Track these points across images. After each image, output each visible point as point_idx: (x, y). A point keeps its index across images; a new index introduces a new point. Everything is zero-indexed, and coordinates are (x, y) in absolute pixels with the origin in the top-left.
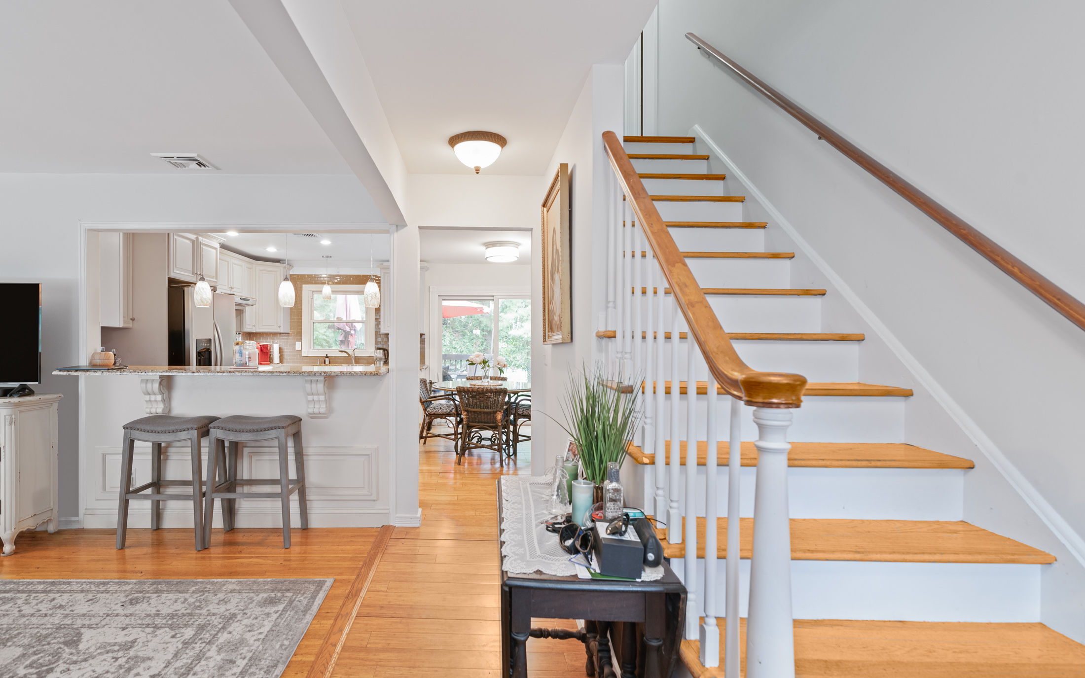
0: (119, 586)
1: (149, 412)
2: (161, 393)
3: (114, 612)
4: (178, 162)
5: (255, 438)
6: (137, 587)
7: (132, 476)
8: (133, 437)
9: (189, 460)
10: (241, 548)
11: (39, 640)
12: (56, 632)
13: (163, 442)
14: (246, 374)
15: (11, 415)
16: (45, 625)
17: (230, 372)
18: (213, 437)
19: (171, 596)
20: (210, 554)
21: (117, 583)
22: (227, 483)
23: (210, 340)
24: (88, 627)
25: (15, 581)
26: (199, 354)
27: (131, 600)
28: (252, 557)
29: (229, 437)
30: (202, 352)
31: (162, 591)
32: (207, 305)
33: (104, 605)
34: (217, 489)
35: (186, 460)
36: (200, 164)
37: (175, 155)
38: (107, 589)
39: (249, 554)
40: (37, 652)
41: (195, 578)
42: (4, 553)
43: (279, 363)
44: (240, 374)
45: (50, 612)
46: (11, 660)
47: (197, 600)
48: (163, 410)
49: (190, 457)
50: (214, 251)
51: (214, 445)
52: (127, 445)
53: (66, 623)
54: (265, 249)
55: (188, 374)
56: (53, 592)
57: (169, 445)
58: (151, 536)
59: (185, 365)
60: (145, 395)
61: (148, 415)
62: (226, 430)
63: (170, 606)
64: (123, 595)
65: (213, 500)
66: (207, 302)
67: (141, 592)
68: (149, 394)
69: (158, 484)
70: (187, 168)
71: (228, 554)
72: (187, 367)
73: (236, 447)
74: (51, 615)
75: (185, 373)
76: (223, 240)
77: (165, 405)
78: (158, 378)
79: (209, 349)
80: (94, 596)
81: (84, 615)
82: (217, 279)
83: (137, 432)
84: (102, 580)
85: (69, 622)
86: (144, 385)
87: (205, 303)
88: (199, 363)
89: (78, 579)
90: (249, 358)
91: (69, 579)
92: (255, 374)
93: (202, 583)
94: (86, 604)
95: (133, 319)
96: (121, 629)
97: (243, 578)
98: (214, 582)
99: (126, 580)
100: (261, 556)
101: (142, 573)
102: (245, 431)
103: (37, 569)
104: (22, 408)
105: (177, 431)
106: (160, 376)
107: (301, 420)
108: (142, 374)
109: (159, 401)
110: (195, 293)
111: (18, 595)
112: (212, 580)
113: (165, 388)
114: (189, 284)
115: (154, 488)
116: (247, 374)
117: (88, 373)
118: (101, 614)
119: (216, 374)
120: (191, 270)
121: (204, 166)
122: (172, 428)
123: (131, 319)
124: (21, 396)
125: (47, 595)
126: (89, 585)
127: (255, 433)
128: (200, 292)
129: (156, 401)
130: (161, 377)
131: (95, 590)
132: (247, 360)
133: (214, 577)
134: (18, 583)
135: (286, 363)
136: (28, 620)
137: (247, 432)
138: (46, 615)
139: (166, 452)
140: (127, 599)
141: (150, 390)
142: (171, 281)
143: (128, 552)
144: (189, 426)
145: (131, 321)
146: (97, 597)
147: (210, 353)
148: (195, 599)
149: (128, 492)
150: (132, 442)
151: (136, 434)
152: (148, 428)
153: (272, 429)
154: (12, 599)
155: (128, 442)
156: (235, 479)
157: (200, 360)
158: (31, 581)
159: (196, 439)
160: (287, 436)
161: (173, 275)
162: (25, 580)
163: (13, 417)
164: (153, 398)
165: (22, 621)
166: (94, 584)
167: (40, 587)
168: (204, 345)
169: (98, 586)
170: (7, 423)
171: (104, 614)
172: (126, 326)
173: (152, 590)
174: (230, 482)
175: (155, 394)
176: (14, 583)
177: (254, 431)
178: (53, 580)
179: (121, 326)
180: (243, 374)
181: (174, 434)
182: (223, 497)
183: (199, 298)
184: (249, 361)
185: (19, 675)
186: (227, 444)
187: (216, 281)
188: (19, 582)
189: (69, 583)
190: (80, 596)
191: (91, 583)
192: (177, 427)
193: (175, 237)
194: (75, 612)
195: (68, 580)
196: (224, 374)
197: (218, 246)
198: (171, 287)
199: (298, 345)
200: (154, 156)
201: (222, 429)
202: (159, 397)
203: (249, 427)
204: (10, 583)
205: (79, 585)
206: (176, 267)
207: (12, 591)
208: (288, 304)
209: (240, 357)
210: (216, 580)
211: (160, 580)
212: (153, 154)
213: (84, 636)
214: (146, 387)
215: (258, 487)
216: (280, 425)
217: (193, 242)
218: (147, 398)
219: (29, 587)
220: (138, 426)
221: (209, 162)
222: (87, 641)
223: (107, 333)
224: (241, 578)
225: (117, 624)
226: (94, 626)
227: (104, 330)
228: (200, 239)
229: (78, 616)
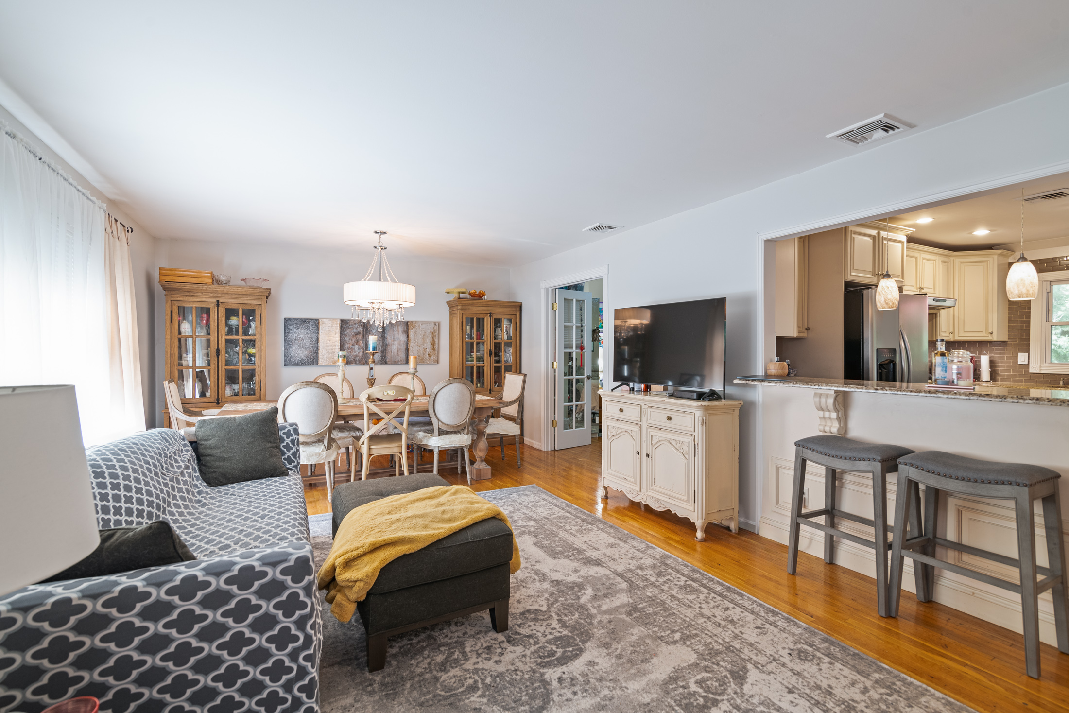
0: (788, 624)
1: (822, 430)
2: (836, 410)
3: (781, 658)
4: (857, 137)
5: (971, 490)
6: (807, 635)
7: (804, 496)
8: (805, 456)
9: (870, 494)
10: (946, 639)
11: (711, 653)
12: (726, 653)
13: (838, 468)
14: (956, 397)
15: (703, 417)
16: (718, 637)
17: (929, 392)
18: (903, 476)
19: (846, 671)
20: (897, 627)
21: (786, 619)
22: (923, 538)
23: (895, 350)
24: (754, 665)
25: (701, 571)
26: (880, 366)
27: (800, 651)
28: (967, 665)
29: (925, 481)
30: (884, 364)
31: (835, 657)
32: (892, 308)
33: (771, 642)
34: (908, 544)
35: (866, 494)
36: (887, 128)
37: (854, 126)
38: (775, 621)
39: (960, 656)
40: (707, 669)
41: (878, 659)
42: (697, 538)
43: (989, 380)
44: (946, 396)
45: (723, 623)
46: (687, 664)
47: (882, 698)
48: (838, 430)
49: (871, 492)
50: (900, 245)
51: (904, 487)
52: (799, 464)
53: (735, 646)
54: (971, 233)
55: (870, 391)
56: (728, 599)
57: (843, 472)
58: (823, 570)
59: (863, 379)
60: (819, 410)
61: (821, 434)
62: (922, 470)
63: (845, 687)
64: (791, 639)
65: (902, 558)
66: (893, 303)
67: (811, 646)
68: (822, 410)
69: (832, 512)
70: (869, 140)
71: (925, 640)
72: (865, 382)
73: (937, 497)
74: (724, 628)
75: (866, 389)
76: (911, 231)
77: (840, 424)
78: (833, 392)
79: (893, 361)
80: (762, 625)
81: (751, 645)
82: (903, 277)
83: (810, 451)
84: (771, 607)
85: (738, 646)
86: (817, 399)
87: (891, 304)
88: (880, 378)
89: (750, 594)
90: (958, 374)
91: (742, 590)
92: (972, 398)
93: (889, 673)
94: (754, 631)
95: (808, 329)
96: (787, 690)
97: (954, 698)
98: (906, 679)
99: (797, 621)
100: (982, 669)
101: (812, 617)
102: (954, 477)
103: (718, 566)
104: (711, 412)
105: (855, 460)
106: (835, 390)
107: (1059, 476)
108: (815, 387)
109: (834, 419)
110: (877, 294)
111: (702, 588)
112: (903, 675)
113: (840, 405)
114: (868, 286)
115: (827, 515)
116: (958, 396)
117: (763, 383)
118: (768, 654)
119: (909, 393)
120: (871, 270)
121: (892, 129)
122: (849, 454)
123: (806, 329)
124: (710, 400)
125: (722, 601)
126: (759, 607)
127: (971, 483)
128: (883, 291)
129: (830, 418)
130: (836, 392)
131: (764, 617)
132: (955, 377)
133: (905, 671)
134: (702, 575)
135: (1001, 381)
136: (705, 622)
137: (957, 479)
138: (719, 625)
139: (841, 479)
140: (795, 648)
141: (823, 406)
142: (848, 285)
143: (799, 581)
144: (871, 456)
145: (805, 331)
146: (765, 626)
147: (894, 365)
148: (879, 696)
149: (800, 516)
150: (804, 461)
151: (808, 453)
152: (820, 449)
153: (1003, 483)
154: (696, 590)
155: (800, 461)
156: (935, 536)
157: (881, 374)
158: (713, 577)
159: (880, 474)
160: (1032, 499)
161: (850, 278)
162: (708, 574)
163: (704, 418)
164: (827, 414)
165: (701, 620)
166: (764, 608)
167: (719, 588)
168: (887, 356)
169: (767, 613)
170: (700, 424)
171: (771, 655)
172: (801, 335)
173: (823, 649)
174: (926, 537)
175: (829, 411)
176: (700, 573)
177: (969, 480)
178: (729, 585)
179: (795, 336)
180: (950, 396)
181: (852, 462)
182: (917, 559)
183: (883, 300)
184: (958, 379)
185: (690, 689)
186: (922, 487)
187: (902, 280)
188: (704, 574)
189: (742, 595)
190: (750, 617)
191: (761, 605)
192: (855, 455)
193: (853, 235)
194: (744, 636)
195: (741, 592)
196: (921, 394)
197: (904, 239)
198: (848, 292)
199: (1022, 358)
200: (830, 138)
201: (917, 468)
202: (834, 415)
203: (960, 474)
204: (697, 571)
205: (751, 603)
206: (854, 269)
207: (697, 581)
208: (1025, 295)
209: (942, 373)
210: (910, 679)
211: (833, 639)
212: (828, 136)
213: (749, 675)
214: (820, 402)
215: (972, 557)
216: (1018, 480)
217: (873, 237)
218: (821, 413)
219: (710, 583)
220: (810, 445)
221: (899, 121)
222: (752, 684)
223: (783, 344)
224: (950, 696)
225: (783, 679)
226: (759, 666)
227: (780, 340)
228: (884, 234)
229: (747, 643)
